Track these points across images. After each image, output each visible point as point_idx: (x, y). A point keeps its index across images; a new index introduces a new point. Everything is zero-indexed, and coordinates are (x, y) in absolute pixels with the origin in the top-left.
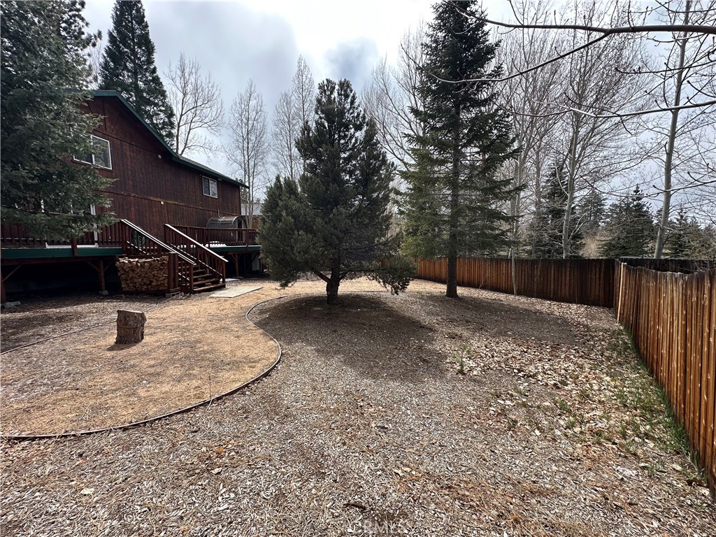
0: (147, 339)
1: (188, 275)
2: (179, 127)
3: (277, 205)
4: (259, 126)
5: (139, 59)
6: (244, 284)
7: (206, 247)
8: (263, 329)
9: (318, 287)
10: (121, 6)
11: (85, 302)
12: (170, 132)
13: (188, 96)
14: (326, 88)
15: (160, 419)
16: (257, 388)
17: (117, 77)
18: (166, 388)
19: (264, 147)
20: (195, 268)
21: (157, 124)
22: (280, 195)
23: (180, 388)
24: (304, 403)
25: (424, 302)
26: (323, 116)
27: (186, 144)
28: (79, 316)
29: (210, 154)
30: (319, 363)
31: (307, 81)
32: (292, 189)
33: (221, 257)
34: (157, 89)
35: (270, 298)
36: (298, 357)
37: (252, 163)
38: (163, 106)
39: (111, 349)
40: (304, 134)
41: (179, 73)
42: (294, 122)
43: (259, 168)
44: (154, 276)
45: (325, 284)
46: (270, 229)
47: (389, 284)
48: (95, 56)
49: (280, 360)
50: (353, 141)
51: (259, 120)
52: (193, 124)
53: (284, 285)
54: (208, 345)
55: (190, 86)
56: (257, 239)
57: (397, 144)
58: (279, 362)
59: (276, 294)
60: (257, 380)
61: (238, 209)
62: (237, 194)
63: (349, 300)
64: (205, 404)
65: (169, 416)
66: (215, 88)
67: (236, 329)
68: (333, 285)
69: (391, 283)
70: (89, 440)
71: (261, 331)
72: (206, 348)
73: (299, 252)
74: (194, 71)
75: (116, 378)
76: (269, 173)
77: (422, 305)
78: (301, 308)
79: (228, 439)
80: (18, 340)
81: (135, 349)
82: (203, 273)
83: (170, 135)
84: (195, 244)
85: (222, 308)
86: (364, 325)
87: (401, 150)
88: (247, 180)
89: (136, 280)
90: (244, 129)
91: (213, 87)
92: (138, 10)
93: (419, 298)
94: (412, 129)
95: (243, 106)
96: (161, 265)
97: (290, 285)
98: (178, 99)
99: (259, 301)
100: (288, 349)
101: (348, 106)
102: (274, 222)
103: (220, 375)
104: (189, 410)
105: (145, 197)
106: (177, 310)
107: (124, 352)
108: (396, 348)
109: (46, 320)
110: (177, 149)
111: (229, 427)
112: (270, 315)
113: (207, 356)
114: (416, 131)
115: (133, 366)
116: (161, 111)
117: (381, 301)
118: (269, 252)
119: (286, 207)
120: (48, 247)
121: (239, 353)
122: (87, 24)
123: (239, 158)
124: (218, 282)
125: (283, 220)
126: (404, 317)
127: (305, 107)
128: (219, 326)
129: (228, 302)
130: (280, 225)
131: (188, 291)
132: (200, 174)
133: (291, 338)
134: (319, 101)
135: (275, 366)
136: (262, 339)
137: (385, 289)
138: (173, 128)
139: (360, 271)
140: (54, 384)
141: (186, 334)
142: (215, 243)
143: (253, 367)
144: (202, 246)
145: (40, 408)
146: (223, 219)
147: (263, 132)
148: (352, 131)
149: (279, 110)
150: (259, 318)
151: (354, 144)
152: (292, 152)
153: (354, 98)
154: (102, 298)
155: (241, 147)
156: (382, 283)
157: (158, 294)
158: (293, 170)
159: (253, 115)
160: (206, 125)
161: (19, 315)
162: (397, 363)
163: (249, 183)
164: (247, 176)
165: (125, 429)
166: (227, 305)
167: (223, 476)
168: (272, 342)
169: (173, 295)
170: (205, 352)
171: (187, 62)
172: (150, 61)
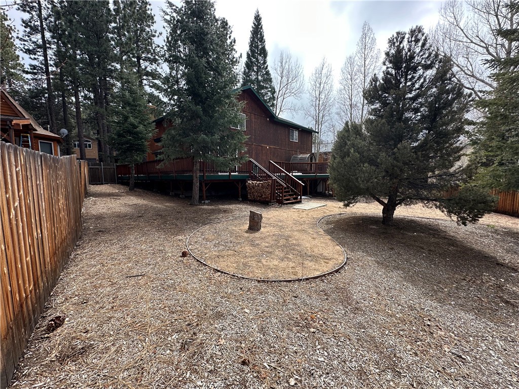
0: (262, 229)
1: (281, 193)
2: (278, 98)
3: (346, 144)
4: (327, 87)
5: (260, 63)
6: (313, 201)
7: (290, 175)
8: (330, 236)
9: (375, 209)
10: (253, 35)
11: (233, 204)
12: (273, 103)
13: (284, 78)
14: (395, 40)
15: (275, 281)
16: (332, 279)
17: (249, 77)
18: (276, 263)
19: (331, 101)
20: (285, 188)
21: (266, 100)
22: (348, 136)
23: (283, 264)
24: (371, 303)
25: (499, 237)
26: (391, 65)
27: (281, 109)
28: (231, 211)
29: (294, 113)
30: (380, 273)
31: (370, 41)
32: (357, 131)
33: (300, 182)
34: (268, 79)
35: (332, 213)
36: (361, 264)
37: (321, 115)
38: (270, 88)
39: (247, 232)
40: (372, 85)
41: (280, 64)
42: (356, 77)
43: (326, 118)
44: (264, 192)
45: (382, 207)
46: (339, 163)
47: (455, 214)
48: (239, 69)
49: (346, 263)
50: (422, 80)
51: (328, 83)
52: (285, 95)
53: (346, 205)
54: (296, 240)
55: (285, 71)
56: (328, 170)
57: (466, 74)
58: (345, 264)
59: (337, 211)
60: (331, 273)
61: (310, 148)
62: (310, 138)
63: (403, 223)
64: (299, 280)
65: (280, 281)
66: (300, 68)
67: (312, 233)
68: (389, 209)
69: (458, 213)
70: (243, 282)
71: (329, 237)
72: (294, 242)
73: (363, 181)
74: (288, 60)
75: (251, 250)
76: (333, 120)
77: (497, 241)
78: (358, 225)
79: (316, 310)
80: (211, 220)
81: (257, 235)
82: (289, 192)
83: (273, 105)
84: (284, 173)
85: (301, 216)
86: (423, 249)
87: (471, 79)
88: (317, 127)
89: (254, 194)
90: (317, 92)
91: (299, 67)
92: (261, 34)
93: (492, 232)
94: (490, 54)
95: (317, 75)
96: (268, 185)
97: (351, 205)
98: (278, 81)
99: (325, 215)
100: (351, 255)
101: (418, 50)
102: (343, 158)
103: (306, 263)
104: (290, 281)
105: (260, 145)
106: (275, 214)
107: (253, 235)
108: (464, 279)
109: (220, 211)
110: (276, 113)
111: (315, 302)
112: (334, 226)
113: (296, 247)
114: (495, 54)
115: (258, 244)
116: (269, 91)
117: (439, 229)
118: (336, 180)
119: (353, 145)
120: (219, 174)
121: (316, 250)
122: (236, 52)
123: (312, 113)
124: (297, 198)
125: (351, 155)
126: (472, 250)
127: (367, 63)
128: (300, 228)
129: (305, 213)
130: (347, 159)
131: (281, 203)
132: (289, 126)
133: (353, 247)
134: (387, 54)
135: (343, 266)
136: (330, 242)
137: (449, 218)
138: (274, 100)
139: (417, 199)
140: (226, 246)
141: (282, 230)
142: (296, 172)
143: (327, 263)
144: (288, 173)
145: (223, 257)
146: (301, 156)
147: (330, 91)
148: (421, 72)
149: (345, 71)
150: (326, 227)
151: (423, 83)
152: (353, 101)
153: (425, 40)
154: (240, 203)
155: (314, 105)
156: (446, 213)
157: (265, 203)
158: (352, 116)
159: (324, 80)
160: (293, 94)
161: (210, 207)
162: (467, 295)
163: (318, 130)
164: (317, 125)
165: (259, 282)
166: (304, 215)
167: (317, 336)
168: (338, 247)
169: (273, 204)
170: (295, 245)
171: (284, 56)
172: (265, 63)
